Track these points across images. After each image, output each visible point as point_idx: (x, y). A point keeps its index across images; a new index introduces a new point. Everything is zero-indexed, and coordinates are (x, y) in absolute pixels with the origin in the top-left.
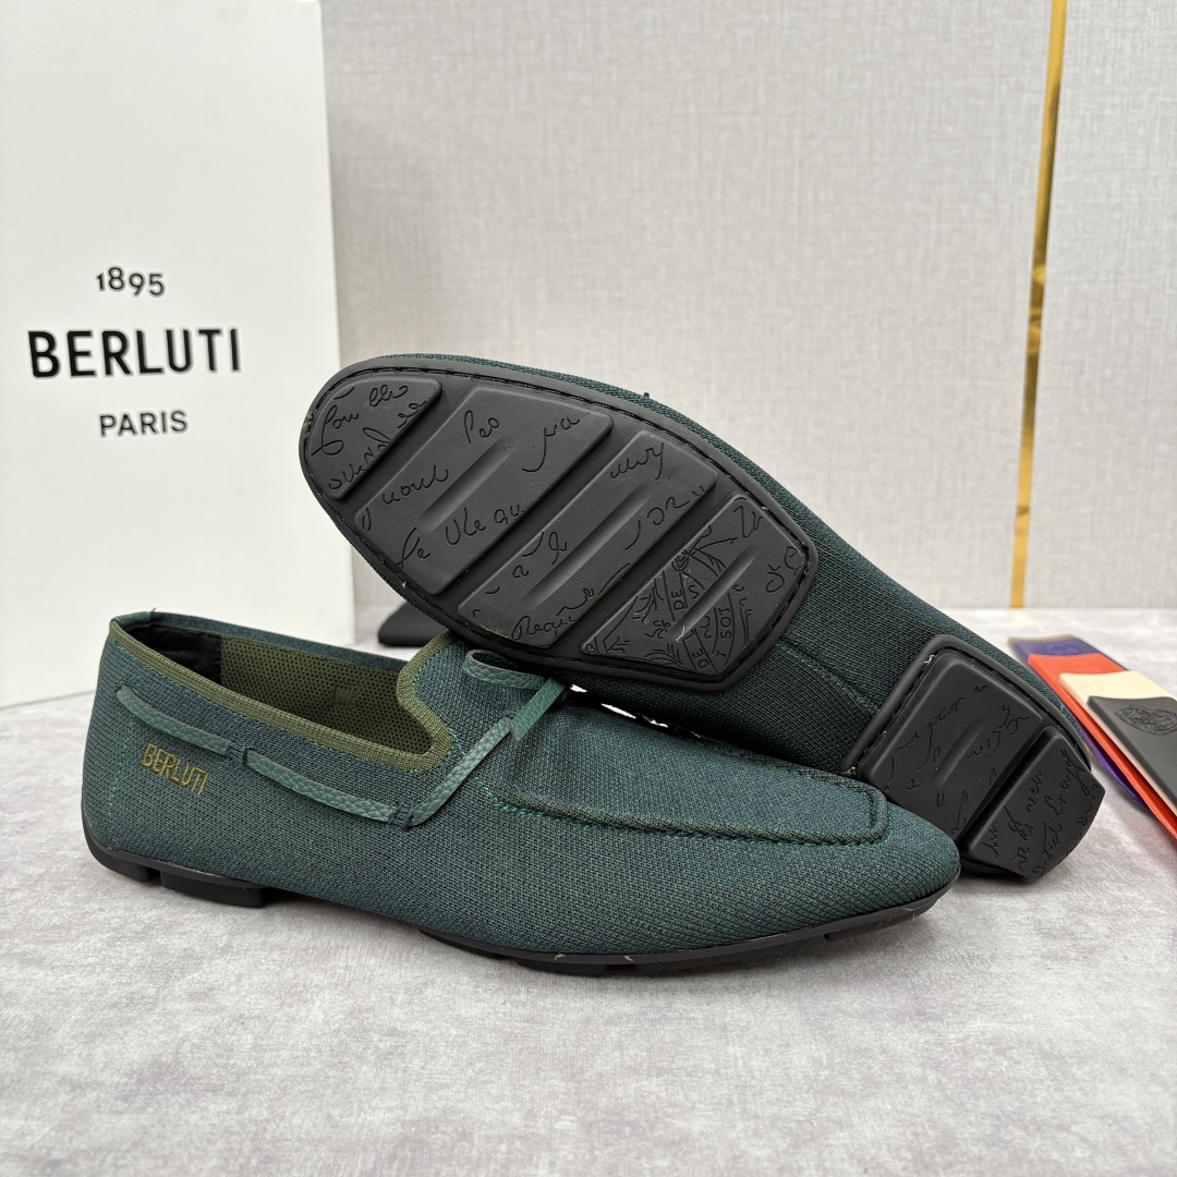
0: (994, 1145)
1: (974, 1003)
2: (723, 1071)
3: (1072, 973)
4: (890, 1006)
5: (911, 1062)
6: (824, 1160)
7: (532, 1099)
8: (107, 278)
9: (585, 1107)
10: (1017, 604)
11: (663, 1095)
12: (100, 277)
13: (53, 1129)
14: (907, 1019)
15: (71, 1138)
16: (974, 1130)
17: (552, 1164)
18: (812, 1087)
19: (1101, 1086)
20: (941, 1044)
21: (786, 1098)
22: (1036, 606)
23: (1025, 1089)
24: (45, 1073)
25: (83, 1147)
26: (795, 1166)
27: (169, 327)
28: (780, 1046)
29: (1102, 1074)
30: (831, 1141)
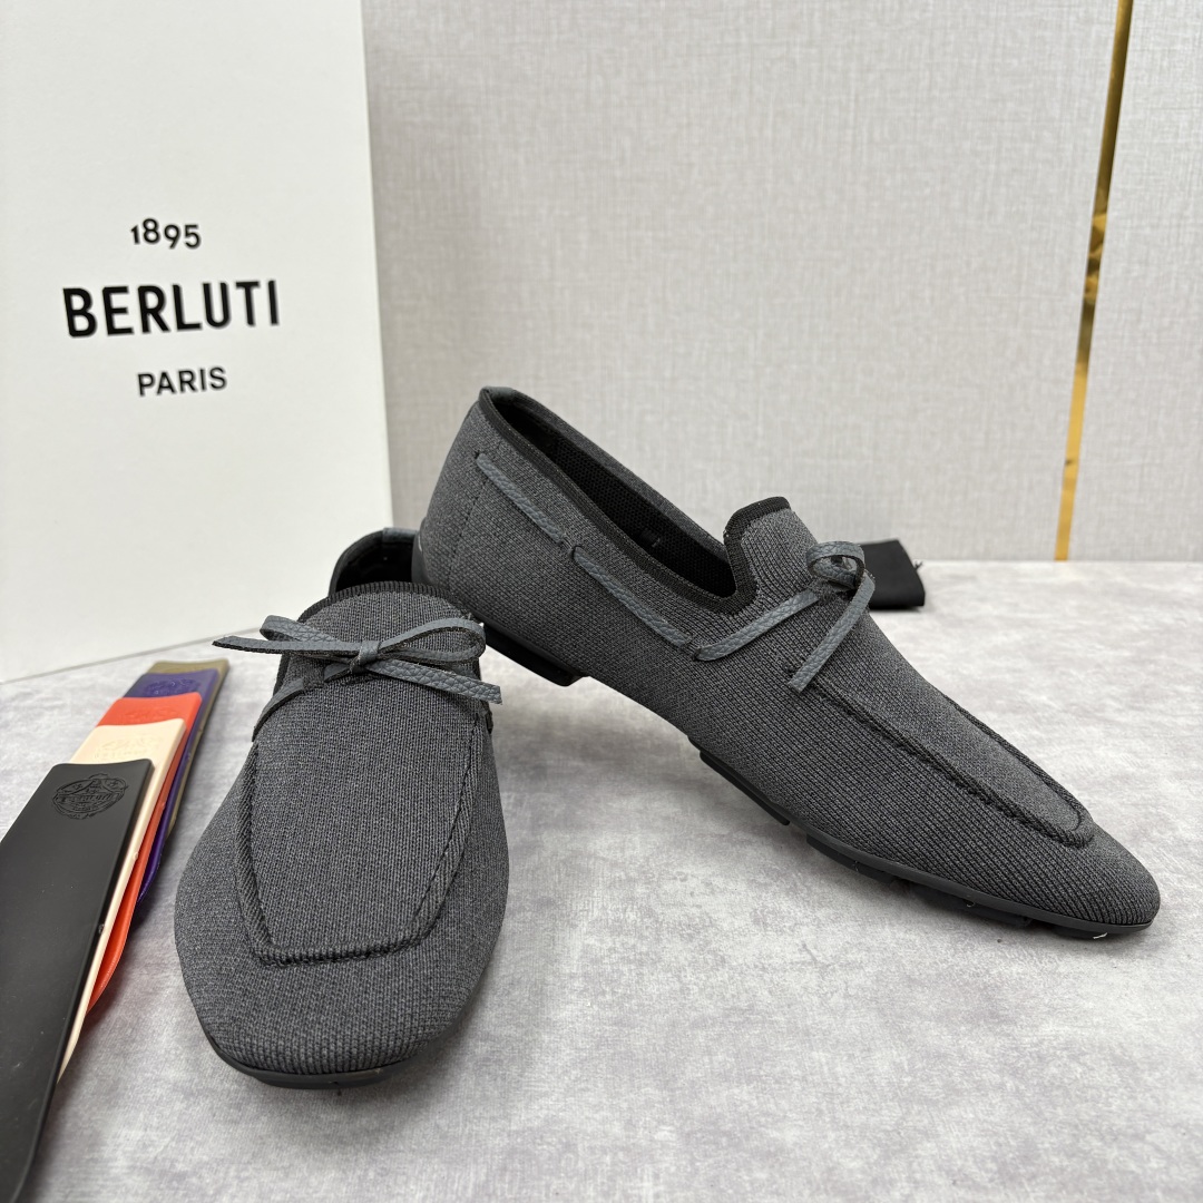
0: (1073, 1155)
1: (1046, 1005)
2: (810, 1078)
3: (1138, 973)
4: (964, 1008)
5: (989, 1068)
6: (914, 1172)
7: (630, 1109)
8: (141, 231)
9: (681, 1117)
10: (1062, 556)
11: (755, 1103)
12: (135, 230)
13: (173, 1139)
14: (982, 1022)
15: (192, 1149)
16: (1054, 1140)
17: (656, 1176)
18: (897, 1094)
19: (1172, 1093)
20: (1016, 1049)
21: (872, 1106)
22: (1080, 558)
23: (1100, 1096)
24: (156, 1080)
25: (205, 1158)
26: (887, 1178)
27: (206, 281)
28: (862, 1052)
29: (1172, 1081)
30: (920, 1152)
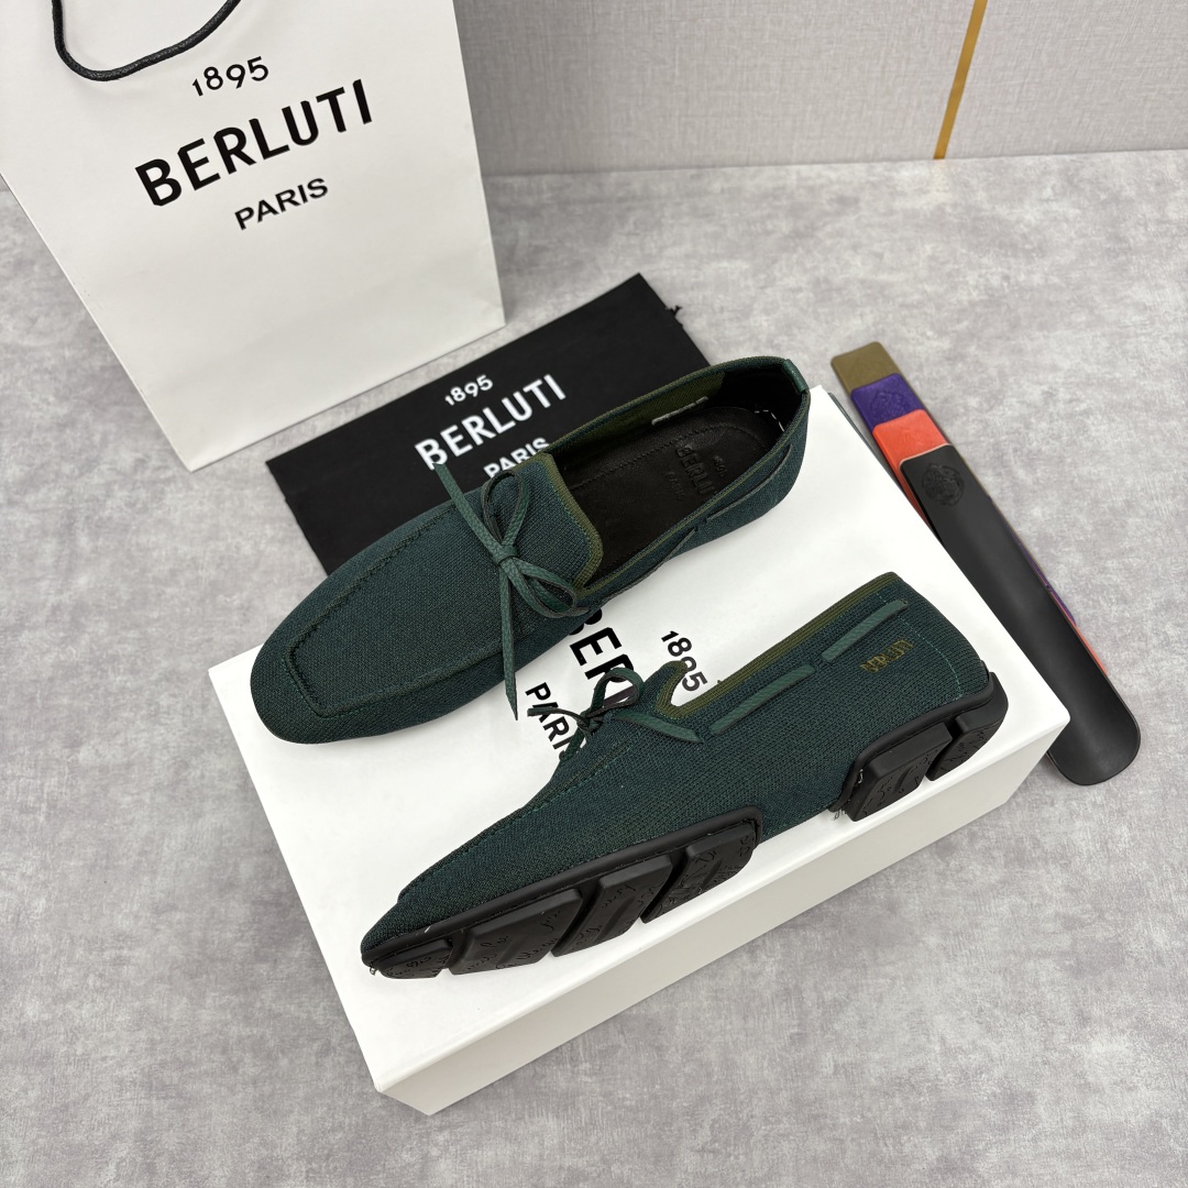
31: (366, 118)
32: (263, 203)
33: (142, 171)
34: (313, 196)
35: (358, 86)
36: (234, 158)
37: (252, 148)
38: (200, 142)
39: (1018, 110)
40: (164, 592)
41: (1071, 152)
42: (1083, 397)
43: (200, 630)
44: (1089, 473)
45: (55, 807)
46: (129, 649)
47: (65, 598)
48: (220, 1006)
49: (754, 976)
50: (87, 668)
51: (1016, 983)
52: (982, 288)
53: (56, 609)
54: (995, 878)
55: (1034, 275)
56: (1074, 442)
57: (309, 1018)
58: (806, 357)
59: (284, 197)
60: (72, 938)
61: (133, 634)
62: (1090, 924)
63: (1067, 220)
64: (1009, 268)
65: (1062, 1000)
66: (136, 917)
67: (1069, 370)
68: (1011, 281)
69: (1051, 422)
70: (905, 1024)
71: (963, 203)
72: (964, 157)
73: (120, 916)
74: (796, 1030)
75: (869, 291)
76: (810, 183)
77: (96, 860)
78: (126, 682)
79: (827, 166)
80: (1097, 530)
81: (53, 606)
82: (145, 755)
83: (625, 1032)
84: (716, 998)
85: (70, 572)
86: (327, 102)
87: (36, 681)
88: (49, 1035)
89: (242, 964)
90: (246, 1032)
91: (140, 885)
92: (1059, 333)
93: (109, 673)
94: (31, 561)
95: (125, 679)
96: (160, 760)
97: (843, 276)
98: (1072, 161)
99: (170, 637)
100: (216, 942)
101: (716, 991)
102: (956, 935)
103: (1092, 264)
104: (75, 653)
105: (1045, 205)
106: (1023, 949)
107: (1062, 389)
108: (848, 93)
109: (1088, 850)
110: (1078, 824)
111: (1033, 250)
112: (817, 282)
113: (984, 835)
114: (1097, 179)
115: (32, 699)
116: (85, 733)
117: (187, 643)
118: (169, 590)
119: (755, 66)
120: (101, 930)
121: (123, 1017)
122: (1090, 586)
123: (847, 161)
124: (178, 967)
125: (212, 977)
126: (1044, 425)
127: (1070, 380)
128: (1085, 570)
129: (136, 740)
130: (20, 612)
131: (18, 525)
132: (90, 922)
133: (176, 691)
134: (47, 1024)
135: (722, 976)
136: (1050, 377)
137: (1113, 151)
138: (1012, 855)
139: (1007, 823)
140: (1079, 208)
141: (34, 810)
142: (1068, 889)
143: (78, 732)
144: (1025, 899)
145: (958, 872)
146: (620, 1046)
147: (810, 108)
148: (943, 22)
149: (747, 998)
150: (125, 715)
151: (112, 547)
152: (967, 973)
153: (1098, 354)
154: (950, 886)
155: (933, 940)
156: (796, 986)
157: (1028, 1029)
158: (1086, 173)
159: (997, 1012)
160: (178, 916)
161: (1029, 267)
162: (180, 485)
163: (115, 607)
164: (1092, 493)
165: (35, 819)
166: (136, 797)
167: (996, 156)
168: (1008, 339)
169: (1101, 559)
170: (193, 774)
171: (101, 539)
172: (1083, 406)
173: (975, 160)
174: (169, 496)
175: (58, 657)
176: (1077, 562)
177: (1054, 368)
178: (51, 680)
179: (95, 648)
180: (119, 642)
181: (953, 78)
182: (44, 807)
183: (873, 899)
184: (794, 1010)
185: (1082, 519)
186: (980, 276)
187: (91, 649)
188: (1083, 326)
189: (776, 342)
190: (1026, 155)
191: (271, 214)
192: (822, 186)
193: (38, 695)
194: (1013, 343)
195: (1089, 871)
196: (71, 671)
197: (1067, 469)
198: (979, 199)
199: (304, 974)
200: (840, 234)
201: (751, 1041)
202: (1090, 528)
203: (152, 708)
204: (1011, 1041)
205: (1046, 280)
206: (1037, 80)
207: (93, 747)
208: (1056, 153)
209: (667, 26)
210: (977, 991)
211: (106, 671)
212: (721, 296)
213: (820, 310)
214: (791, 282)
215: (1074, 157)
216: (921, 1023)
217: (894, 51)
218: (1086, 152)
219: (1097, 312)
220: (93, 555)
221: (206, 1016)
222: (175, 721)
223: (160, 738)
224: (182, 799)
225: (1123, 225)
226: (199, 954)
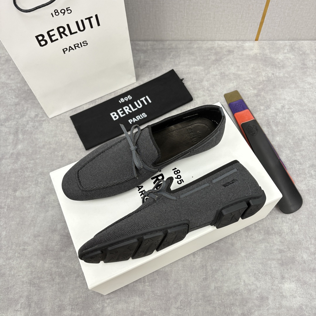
31: (99, 25)
32: (70, 47)
33: (37, 37)
34: (84, 45)
35: (96, 16)
36: (62, 34)
37: (67, 32)
38: (53, 30)
39: (278, 28)
40: (41, 151)
41: (293, 40)
42: (292, 107)
43: (50, 161)
44: (293, 128)
45: (9, 207)
46: (31, 165)
47: (15, 151)
48: (50, 263)
49: (194, 261)
50: (20, 170)
51: (265, 267)
52: (266, 77)
53: (12, 154)
54: (261, 238)
55: (281, 73)
56: (289, 120)
57: (74, 267)
58: (217, 94)
59: (76, 45)
60: (12, 243)
61: (32, 162)
62: (286, 252)
63: (290, 59)
64: (274, 71)
65: (277, 272)
66: (29, 238)
67: (289, 100)
68: (275, 75)
69: (283, 114)
70: (234, 277)
71: (262, 53)
72: (263, 41)
73: (25, 238)
74: (205, 277)
75: (235, 76)
76: (221, 46)
77: (19, 222)
78: (30, 174)
79: (226, 42)
80: (294, 144)
81: (11, 153)
82: (34, 194)
83: (159, 275)
84: (183, 267)
85: (16, 144)
86: (88, 20)
87: (6, 173)
88: (5, 268)
89: (57, 252)
90: (57, 270)
91: (31, 229)
92: (287, 90)
93: (25, 172)
94: (6, 141)
95: (30, 173)
96: (38, 196)
97: (228, 72)
98: (293, 42)
99: (42, 163)
100: (50, 246)
101: (184, 265)
102: (250, 253)
103: (297, 71)
104: (17, 166)
105: (285, 54)
106: (268, 258)
107: (287, 105)
108: (232, 22)
109: (287, 232)
110: (284, 224)
111: (281, 67)
112: (221, 73)
113: (258, 226)
114: (299, 48)
115: (5, 178)
116: (18, 188)
117: (46, 164)
118: (43, 150)
119: (207, 14)
120: (20, 241)
121: (24, 265)
122: (291, 160)
123: (231, 40)
124: (40, 252)
125: (49, 255)
126: (281, 115)
127: (289, 103)
128: (290, 155)
129: (32, 190)
130: (2, 154)
131: (3, 131)
132: (17, 239)
133: (43, 178)
134: (4, 265)
135: (186, 261)
136: (284, 102)
137: (304, 40)
138: (266, 232)
139: (265, 223)
140: (294, 56)
141: (4, 208)
142: (281, 242)
143: (16, 187)
144: (269, 244)
145: (251, 236)
146: (157, 279)
147: (221, 26)
148: (259, 3)
149: (192, 267)
150: (29, 183)
151: (28, 138)
152: (252, 263)
153: (297, 96)
154: (249, 240)
155: (243, 254)
156: (205, 265)
157: (267, 279)
158: (297, 46)
159: (259, 275)
160: (40, 238)
161: (279, 71)
162: (47, 122)
163: (28, 154)
164: (293, 134)
165: (4, 210)
166: (31, 205)
167: (272, 40)
168: (273, 91)
169: (295, 152)
170: (46, 200)
171: (25, 136)
172: (292, 110)
173: (266, 41)
174: (44, 125)
175: (12, 167)
176: (288, 153)
177: (285, 99)
178: (10, 173)
179: (22, 165)
180: (29, 164)
181: (261, 19)
182: (6, 207)
183: (228, 242)
184: (204, 271)
185: (290, 141)
186: (266, 73)
187: (21, 165)
188: (293, 88)
189: (209, 89)
190: (280, 40)
191: (72, 50)
192: (224, 47)
193: (6, 177)
194: (274, 92)
195: (287, 237)
196: (15, 171)
197: (287, 127)
198: (267, 52)
199: (73, 255)
200: (228, 60)
201: (192, 279)
202: (292, 143)
203: (36, 182)
204: (263, 282)
205: (284, 75)
206: (284, 20)
207: (20, 192)
208: (288, 40)
209: (183, 2)
210: (254, 268)
211: (25, 171)
212: (195, 76)
213: (222, 81)
214: (214, 73)
215: (294, 41)
216: (239, 276)
217: (245, 11)
218: (297, 40)
219: (297, 84)
220: (23, 140)
221: (46, 265)
222: (42, 185)
223: (38, 190)
224: (43, 207)
225: (306, 61)
226: (45, 248)
